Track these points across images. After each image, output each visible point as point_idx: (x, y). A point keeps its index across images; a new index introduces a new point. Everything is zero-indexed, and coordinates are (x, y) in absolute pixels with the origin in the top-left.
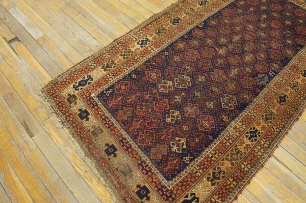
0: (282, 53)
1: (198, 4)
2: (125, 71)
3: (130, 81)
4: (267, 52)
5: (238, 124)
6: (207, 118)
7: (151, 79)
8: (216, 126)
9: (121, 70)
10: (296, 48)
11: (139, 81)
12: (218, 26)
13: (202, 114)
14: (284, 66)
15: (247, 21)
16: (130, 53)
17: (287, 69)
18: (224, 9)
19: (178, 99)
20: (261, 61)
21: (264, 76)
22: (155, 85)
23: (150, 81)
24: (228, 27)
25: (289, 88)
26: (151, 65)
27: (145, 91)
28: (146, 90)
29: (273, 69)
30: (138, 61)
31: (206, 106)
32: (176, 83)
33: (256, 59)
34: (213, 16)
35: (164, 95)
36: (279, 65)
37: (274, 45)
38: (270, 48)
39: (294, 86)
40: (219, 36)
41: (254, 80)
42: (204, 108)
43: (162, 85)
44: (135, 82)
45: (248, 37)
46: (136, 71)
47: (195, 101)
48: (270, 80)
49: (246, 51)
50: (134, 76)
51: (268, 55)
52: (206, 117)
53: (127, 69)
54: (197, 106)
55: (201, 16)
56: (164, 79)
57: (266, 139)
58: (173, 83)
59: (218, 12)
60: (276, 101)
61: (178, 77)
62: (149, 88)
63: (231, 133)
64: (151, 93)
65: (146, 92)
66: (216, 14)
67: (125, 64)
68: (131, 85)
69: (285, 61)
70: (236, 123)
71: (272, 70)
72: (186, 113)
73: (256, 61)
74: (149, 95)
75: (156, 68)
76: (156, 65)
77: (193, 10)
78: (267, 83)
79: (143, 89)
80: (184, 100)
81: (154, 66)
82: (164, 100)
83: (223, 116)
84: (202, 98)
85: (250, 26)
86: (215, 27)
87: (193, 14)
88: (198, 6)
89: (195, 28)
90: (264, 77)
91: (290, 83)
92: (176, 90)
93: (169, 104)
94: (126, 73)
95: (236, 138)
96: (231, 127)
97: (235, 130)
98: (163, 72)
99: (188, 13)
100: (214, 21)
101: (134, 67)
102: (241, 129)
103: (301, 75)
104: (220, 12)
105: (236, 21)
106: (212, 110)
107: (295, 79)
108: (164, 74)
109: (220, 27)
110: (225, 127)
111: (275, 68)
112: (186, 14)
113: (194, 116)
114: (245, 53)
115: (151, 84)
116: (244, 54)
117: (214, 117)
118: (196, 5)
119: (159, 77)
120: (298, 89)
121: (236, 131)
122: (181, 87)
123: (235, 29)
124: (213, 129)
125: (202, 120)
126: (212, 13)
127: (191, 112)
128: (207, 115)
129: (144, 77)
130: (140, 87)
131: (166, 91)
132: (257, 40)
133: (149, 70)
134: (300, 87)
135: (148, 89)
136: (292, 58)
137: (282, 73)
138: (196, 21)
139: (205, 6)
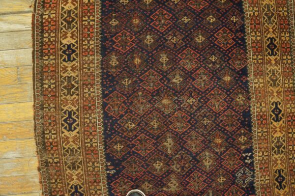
0: (234, 111)
1: (66, 133)
4: (220, 128)
10: (242, 81)
12: (128, 146)
14: (250, 130)
15: (153, 96)
17: (256, 131)
18: (105, 105)
20: (225, 152)
24: (143, 135)
25: (275, 156)
29: (243, 147)
33: (217, 153)
34: (107, 137)
36: (245, 135)
37: (217, 104)
38: (217, 115)
39: (279, 147)
40: (148, 165)
45: (180, 126)
48: (253, 170)
49: (197, 154)
51: (223, 132)
55: (94, 151)
59: (103, 118)
60: (277, 190)
66: (105, 125)
69: (245, 121)
71: (245, 152)
73: (219, 159)
77: (72, 151)
78: (253, 176)
85: (164, 102)
86: (129, 153)
87: (81, 158)
88: (71, 135)
89: (108, 184)
90: (244, 173)
91: (273, 149)
99: (73, 164)
100: (116, 143)
103: (274, 123)
104: (106, 116)
105: (141, 112)
107: (273, 137)
109: (134, 146)
111: (244, 145)
112: (74, 168)
114: (198, 158)
116: (198, 162)
118: (68, 138)
120: (284, 148)
123: (152, 128)
126: (100, 129)
134: (284, 141)
136: (250, 107)
137: (256, 144)
138: (97, 167)
139: (78, 125)
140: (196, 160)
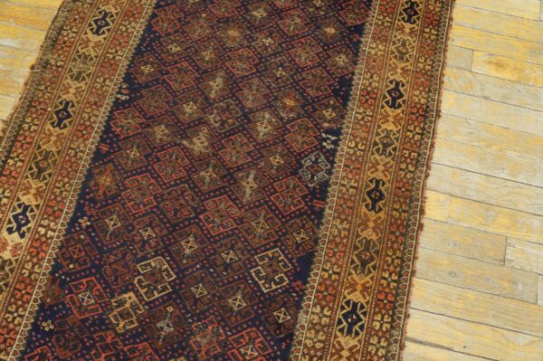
0: (328, 71)
1: (90, 35)
2: (20, 324)
3: (46, 343)
4: (298, 87)
5: (313, 313)
6: (247, 338)
7: (86, 310)
8: (272, 347)
9: (11, 326)
10: (350, 40)
11: (64, 332)
12: (161, 72)
13: (233, 334)
14: (345, 105)
15: (219, 22)
16: (7, 269)
17: (354, 110)
18: (154, 16)
19: (166, 327)
20: (293, 119)
21: (317, 159)
22: (102, 323)
23: (87, 319)
24: (185, 64)
25: (378, 158)
26: (66, 274)
27: (89, 349)
28: (93, 346)
29: (326, 125)
30: (36, 280)
31: (231, 310)
32: (142, 291)
33: (282, 119)
34: (139, 52)
35: (134, 336)
36: (334, 108)
37: (304, 56)
38: (300, 69)
39: (385, 146)
40: (175, 103)
41: (300, 178)
42: (229, 318)
43: (115, 313)
44: (58, 340)
45: (240, 68)
46: (45, 311)
47: (203, 312)
48: (332, 163)
49: (251, 111)
50: (47, 326)
51: (301, 94)
52: (243, 336)
53: (22, 316)
54: (213, 323)
55: (113, 65)
56: (113, 297)
57: (380, 312)
58: (136, 293)
59: (145, 31)
60: (364, 209)
61: (140, 274)
62: (95, 336)
63: (308, 342)
64: (105, 348)
65: (93, 352)
66: (143, 39)
67: (10, 304)
68: (52, 352)
69: (341, 90)
70: (307, 313)
71: (326, 132)
72: (200, 351)
73: (282, 129)
74: (103, 355)
75: (82, 277)
76: (78, 268)
77: (86, 57)
78: (330, 173)
79: (85, 347)
80: (179, 322)
81: (74, 274)
82: (140, 347)
83: (275, 313)
84: (214, 295)
85: (232, 33)
86: (157, 80)
87: (92, 69)
88: (94, 38)
89: (111, 112)
90: (316, 162)
91: (376, 144)
92: (150, 308)
93: (156, 351)
94: (26, 326)
95: (323, 348)
96: (303, 327)
97: (313, 331)
98: (102, 277)
99: (80, 73)
100: (146, 64)
101: (35, 300)
102: (324, 319)
103: (387, 108)
104: (149, 28)
105: (196, 36)
106: (248, 313)
107: (379, 127)
108: (106, 282)
109: (168, 73)
110: (291, 336)
111: (329, 122)
112: (77, 79)
113: (219, 350)
114: (251, 116)
115: (93, 324)
116: (250, 121)
117: (258, 329)
118: (89, 41)
119: (100, 296)
120: (395, 149)
121: (317, 332)
122: (157, 295)
123: (202, 59)
124: (269, 354)
125: (238, 349)
126: (134, 42)
127: (209, 343)
128: (244, 329)
129: (67, 315)
130: (76, 346)
131: (132, 323)
132: (261, 66)
133: (71, 292)
134: (397, 139)
135: (93, 339)
136: (353, 74)
137: (348, 127)
138: (108, 86)
139: (109, 30)
140: (248, 117)
